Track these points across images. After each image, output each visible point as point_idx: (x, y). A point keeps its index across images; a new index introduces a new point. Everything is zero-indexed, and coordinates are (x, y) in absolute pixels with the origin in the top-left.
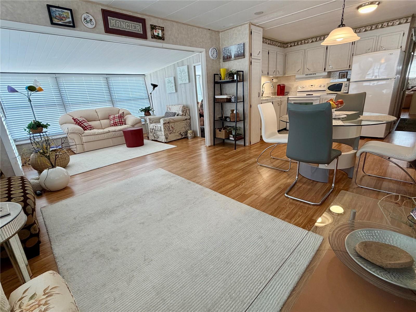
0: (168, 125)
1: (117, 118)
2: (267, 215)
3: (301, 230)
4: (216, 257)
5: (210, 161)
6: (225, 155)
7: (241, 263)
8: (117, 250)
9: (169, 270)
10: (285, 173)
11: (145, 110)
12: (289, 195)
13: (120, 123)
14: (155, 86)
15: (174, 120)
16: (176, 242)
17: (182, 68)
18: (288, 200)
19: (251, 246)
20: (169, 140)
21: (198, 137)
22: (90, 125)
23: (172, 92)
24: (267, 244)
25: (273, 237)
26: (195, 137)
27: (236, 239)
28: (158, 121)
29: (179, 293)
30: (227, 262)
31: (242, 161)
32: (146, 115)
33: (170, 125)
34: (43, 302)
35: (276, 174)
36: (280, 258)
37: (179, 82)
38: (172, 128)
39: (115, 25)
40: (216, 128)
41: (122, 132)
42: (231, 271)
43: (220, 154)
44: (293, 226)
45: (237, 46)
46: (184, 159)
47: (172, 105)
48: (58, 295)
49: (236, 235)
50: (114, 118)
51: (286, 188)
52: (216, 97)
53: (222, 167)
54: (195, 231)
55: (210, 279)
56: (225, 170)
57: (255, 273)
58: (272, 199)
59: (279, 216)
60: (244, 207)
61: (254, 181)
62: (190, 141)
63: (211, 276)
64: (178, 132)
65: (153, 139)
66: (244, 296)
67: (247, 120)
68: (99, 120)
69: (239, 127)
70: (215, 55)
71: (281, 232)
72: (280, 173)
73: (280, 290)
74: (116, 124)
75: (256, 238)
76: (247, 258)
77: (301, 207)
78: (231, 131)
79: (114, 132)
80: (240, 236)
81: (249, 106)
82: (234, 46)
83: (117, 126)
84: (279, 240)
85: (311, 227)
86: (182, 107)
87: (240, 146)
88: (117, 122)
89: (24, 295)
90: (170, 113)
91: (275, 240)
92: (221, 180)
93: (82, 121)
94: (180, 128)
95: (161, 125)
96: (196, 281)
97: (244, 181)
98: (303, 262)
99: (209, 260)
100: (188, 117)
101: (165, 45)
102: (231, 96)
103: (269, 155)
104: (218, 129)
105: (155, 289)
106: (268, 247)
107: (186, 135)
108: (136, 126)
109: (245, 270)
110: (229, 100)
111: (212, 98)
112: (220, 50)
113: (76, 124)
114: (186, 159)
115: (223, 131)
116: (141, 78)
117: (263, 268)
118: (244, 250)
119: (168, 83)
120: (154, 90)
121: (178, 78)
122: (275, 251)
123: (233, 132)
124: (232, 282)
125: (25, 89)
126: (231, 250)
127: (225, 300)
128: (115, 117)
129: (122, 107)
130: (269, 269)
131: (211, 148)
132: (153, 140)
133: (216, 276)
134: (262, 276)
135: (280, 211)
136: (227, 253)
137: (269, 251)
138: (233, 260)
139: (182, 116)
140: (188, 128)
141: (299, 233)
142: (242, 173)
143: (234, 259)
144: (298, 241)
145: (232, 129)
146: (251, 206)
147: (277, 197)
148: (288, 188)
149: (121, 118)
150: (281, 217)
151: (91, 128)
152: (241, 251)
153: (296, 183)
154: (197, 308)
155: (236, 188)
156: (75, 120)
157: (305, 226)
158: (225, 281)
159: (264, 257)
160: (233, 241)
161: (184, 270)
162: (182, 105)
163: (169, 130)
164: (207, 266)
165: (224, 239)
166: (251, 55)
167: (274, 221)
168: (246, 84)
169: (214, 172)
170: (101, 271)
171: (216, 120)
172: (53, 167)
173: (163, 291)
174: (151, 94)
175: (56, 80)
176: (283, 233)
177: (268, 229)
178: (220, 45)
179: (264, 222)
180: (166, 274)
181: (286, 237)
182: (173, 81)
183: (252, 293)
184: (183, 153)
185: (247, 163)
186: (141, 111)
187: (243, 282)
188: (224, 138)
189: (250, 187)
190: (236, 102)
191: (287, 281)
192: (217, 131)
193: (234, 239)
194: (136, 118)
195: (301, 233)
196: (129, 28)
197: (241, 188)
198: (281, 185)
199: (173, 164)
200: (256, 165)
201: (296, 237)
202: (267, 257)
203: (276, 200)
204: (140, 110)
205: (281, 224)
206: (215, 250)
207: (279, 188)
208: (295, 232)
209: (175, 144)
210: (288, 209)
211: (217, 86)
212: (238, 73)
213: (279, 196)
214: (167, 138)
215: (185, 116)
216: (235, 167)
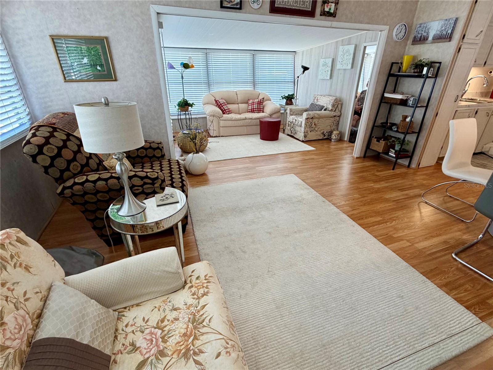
0: (311, 120)
1: (256, 104)
2: (417, 273)
3: (462, 310)
4: (341, 297)
5: (354, 179)
6: (377, 175)
7: (369, 315)
8: (245, 252)
9: (290, 290)
10: (462, 224)
11: (287, 97)
12: (459, 258)
13: (258, 110)
14: (305, 69)
15: (320, 115)
16: (301, 265)
17: (346, 47)
18: (456, 263)
19: (386, 303)
20: (307, 139)
21: (344, 141)
22: (229, 109)
23: (325, 78)
24: (408, 308)
25: (417, 303)
26: (340, 139)
27: (368, 287)
28: (299, 113)
29: (297, 316)
30: (352, 307)
31: (399, 190)
32: (287, 104)
33: (314, 121)
34: (205, 285)
35: (447, 221)
36: (420, 331)
37: (338, 66)
38: (315, 125)
39: (281, 3)
40: (373, 137)
41: (258, 120)
42: (355, 319)
43: (369, 172)
44: (451, 300)
45: (442, 23)
46: (322, 169)
47: (322, 95)
48: (214, 284)
49: (369, 282)
50: (253, 104)
51: (458, 245)
52: (386, 95)
53: (369, 190)
54: (322, 261)
55: (330, 317)
56: (373, 196)
57: (383, 333)
58: (430, 254)
59: (435, 280)
60: (387, 252)
61: (410, 222)
62: (333, 145)
63: (332, 315)
64: (320, 131)
65: (290, 134)
66: (364, 350)
67: (424, 134)
68: (238, 104)
69: (408, 141)
70: (403, 33)
71: (432, 301)
72: (455, 221)
73: (411, 364)
74: (254, 111)
75: (395, 295)
76: (377, 313)
77: (473, 280)
78: (394, 145)
79: (251, 120)
80: (374, 286)
81: (433, 114)
82: (436, 23)
83: (254, 112)
84: (426, 310)
85: (479, 311)
86: (333, 100)
87: (402, 166)
88: (255, 108)
89: (193, 274)
90: (317, 105)
91: (420, 308)
92: (364, 209)
93: (223, 103)
94: (324, 126)
95: (302, 119)
96: (315, 312)
97: (395, 218)
98: (451, 348)
99: (332, 297)
100: (337, 113)
101: (335, 24)
102: (410, 96)
103: (445, 190)
104: (375, 138)
105: (275, 303)
106: (407, 312)
107: (330, 135)
108: (274, 116)
109: (371, 324)
110: (404, 103)
111: (379, 96)
112: (412, 26)
113: (216, 106)
114: (325, 169)
115: (382, 143)
116: (290, 56)
117: (394, 332)
118: (375, 302)
119: (323, 65)
120: (303, 73)
121: (338, 62)
122: (416, 320)
123: (396, 146)
124: (353, 330)
125: (180, 64)
126: (359, 296)
127: (342, 344)
128: (254, 102)
129: (263, 91)
130: (402, 337)
131: (358, 160)
132: (288, 135)
133: (337, 317)
134: (391, 340)
135: (438, 274)
136: (354, 299)
137: (408, 316)
138: (359, 308)
139: (330, 112)
140: (334, 127)
141: (458, 312)
142: (395, 207)
143: (362, 308)
144: (453, 320)
145: (396, 143)
146: (397, 254)
147: (439, 255)
148: (461, 248)
149: (260, 104)
150: (436, 282)
151: (230, 112)
152: (371, 303)
153: (477, 243)
154: (312, 337)
155: (383, 225)
156: (216, 101)
157: (471, 308)
158: (347, 325)
159: (400, 320)
160: (364, 288)
161: (305, 297)
162: (334, 98)
163: (310, 126)
164: (329, 303)
165: (354, 282)
166: (464, 38)
167: (426, 284)
168: (440, 81)
169: (357, 196)
170: (230, 266)
171: (376, 126)
172: (197, 152)
173: (282, 307)
174: (298, 77)
175: (206, 56)
176: (434, 303)
177: (414, 291)
178: (415, 19)
179: (411, 280)
180: (286, 293)
181: (437, 309)
182: (330, 65)
183: (374, 351)
184: (322, 159)
185: (406, 195)
186: (283, 98)
187: (366, 336)
188: (381, 151)
189: (403, 229)
190: (415, 106)
191: (422, 359)
192: (374, 140)
193: (366, 286)
194: (276, 107)
195: (461, 314)
196: (296, 4)
197: (389, 227)
198: (451, 239)
199: (307, 172)
200: (419, 200)
201: (451, 314)
202: (403, 322)
203: (436, 258)
204: (282, 96)
205: (435, 291)
206: (341, 289)
207: (445, 242)
208: (452, 309)
209: (313, 146)
210: (451, 275)
211: (392, 80)
212: (430, 65)
213: (443, 253)
214: (305, 136)
215: (334, 112)
216: (387, 196)
